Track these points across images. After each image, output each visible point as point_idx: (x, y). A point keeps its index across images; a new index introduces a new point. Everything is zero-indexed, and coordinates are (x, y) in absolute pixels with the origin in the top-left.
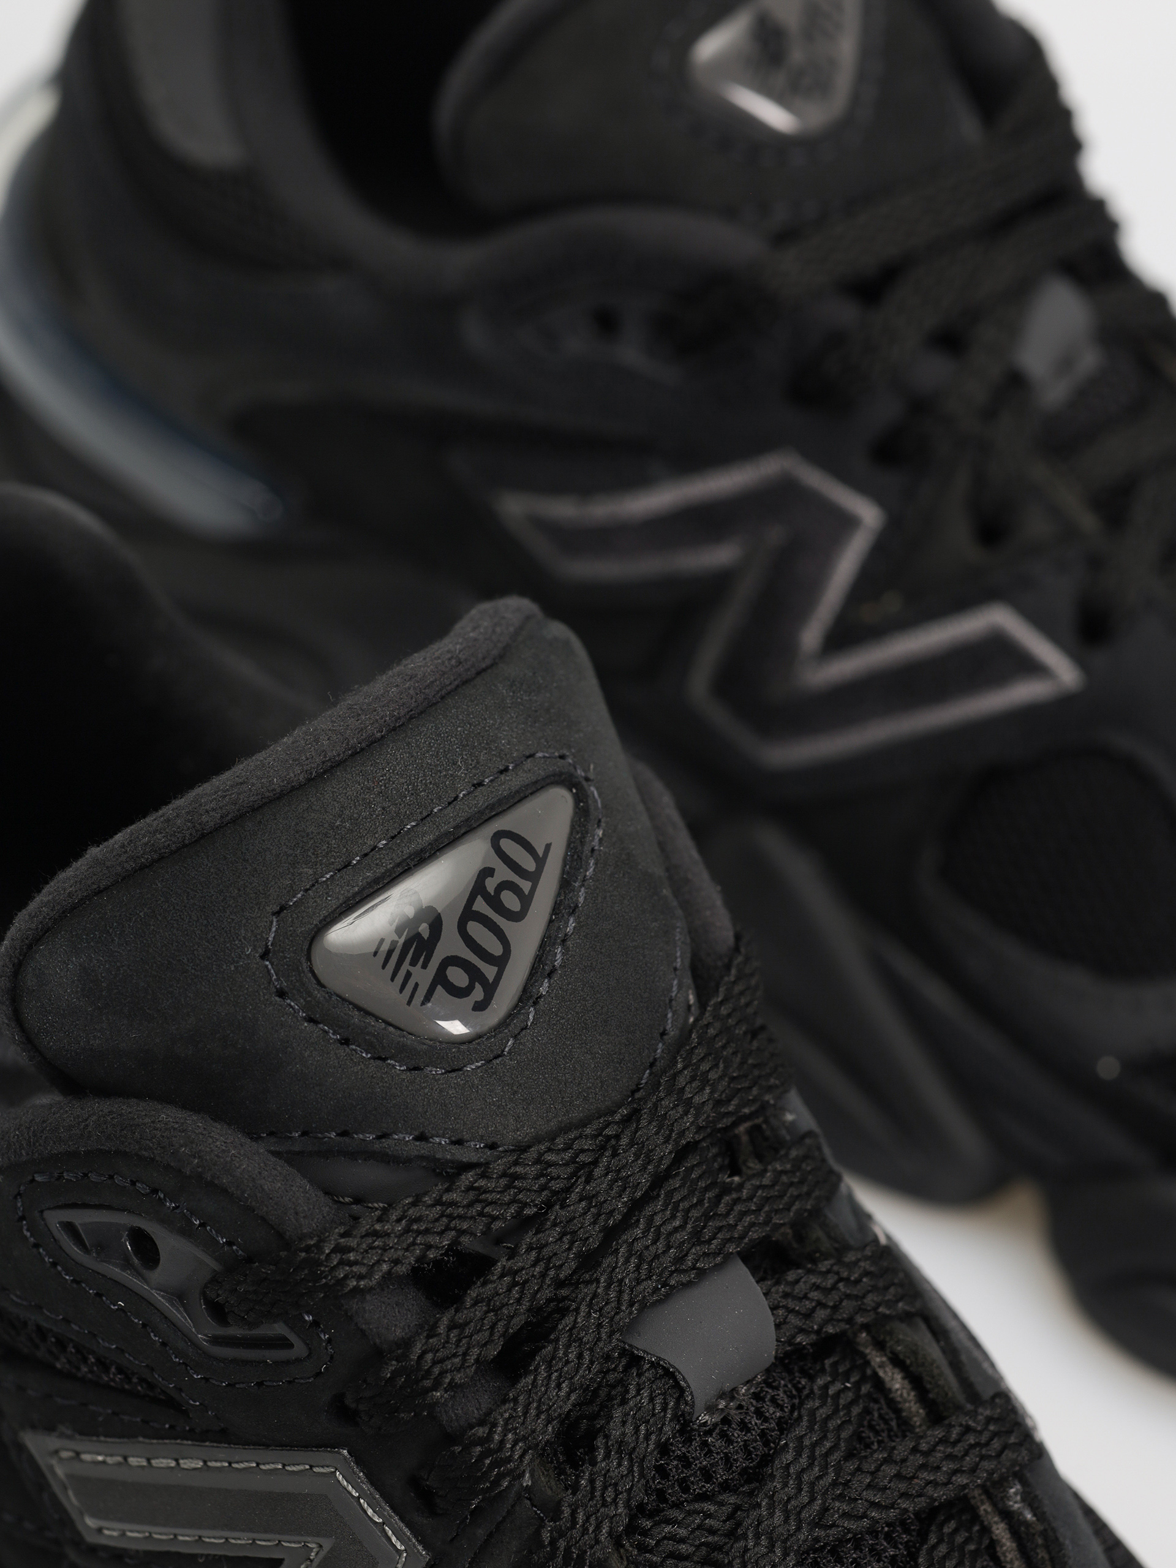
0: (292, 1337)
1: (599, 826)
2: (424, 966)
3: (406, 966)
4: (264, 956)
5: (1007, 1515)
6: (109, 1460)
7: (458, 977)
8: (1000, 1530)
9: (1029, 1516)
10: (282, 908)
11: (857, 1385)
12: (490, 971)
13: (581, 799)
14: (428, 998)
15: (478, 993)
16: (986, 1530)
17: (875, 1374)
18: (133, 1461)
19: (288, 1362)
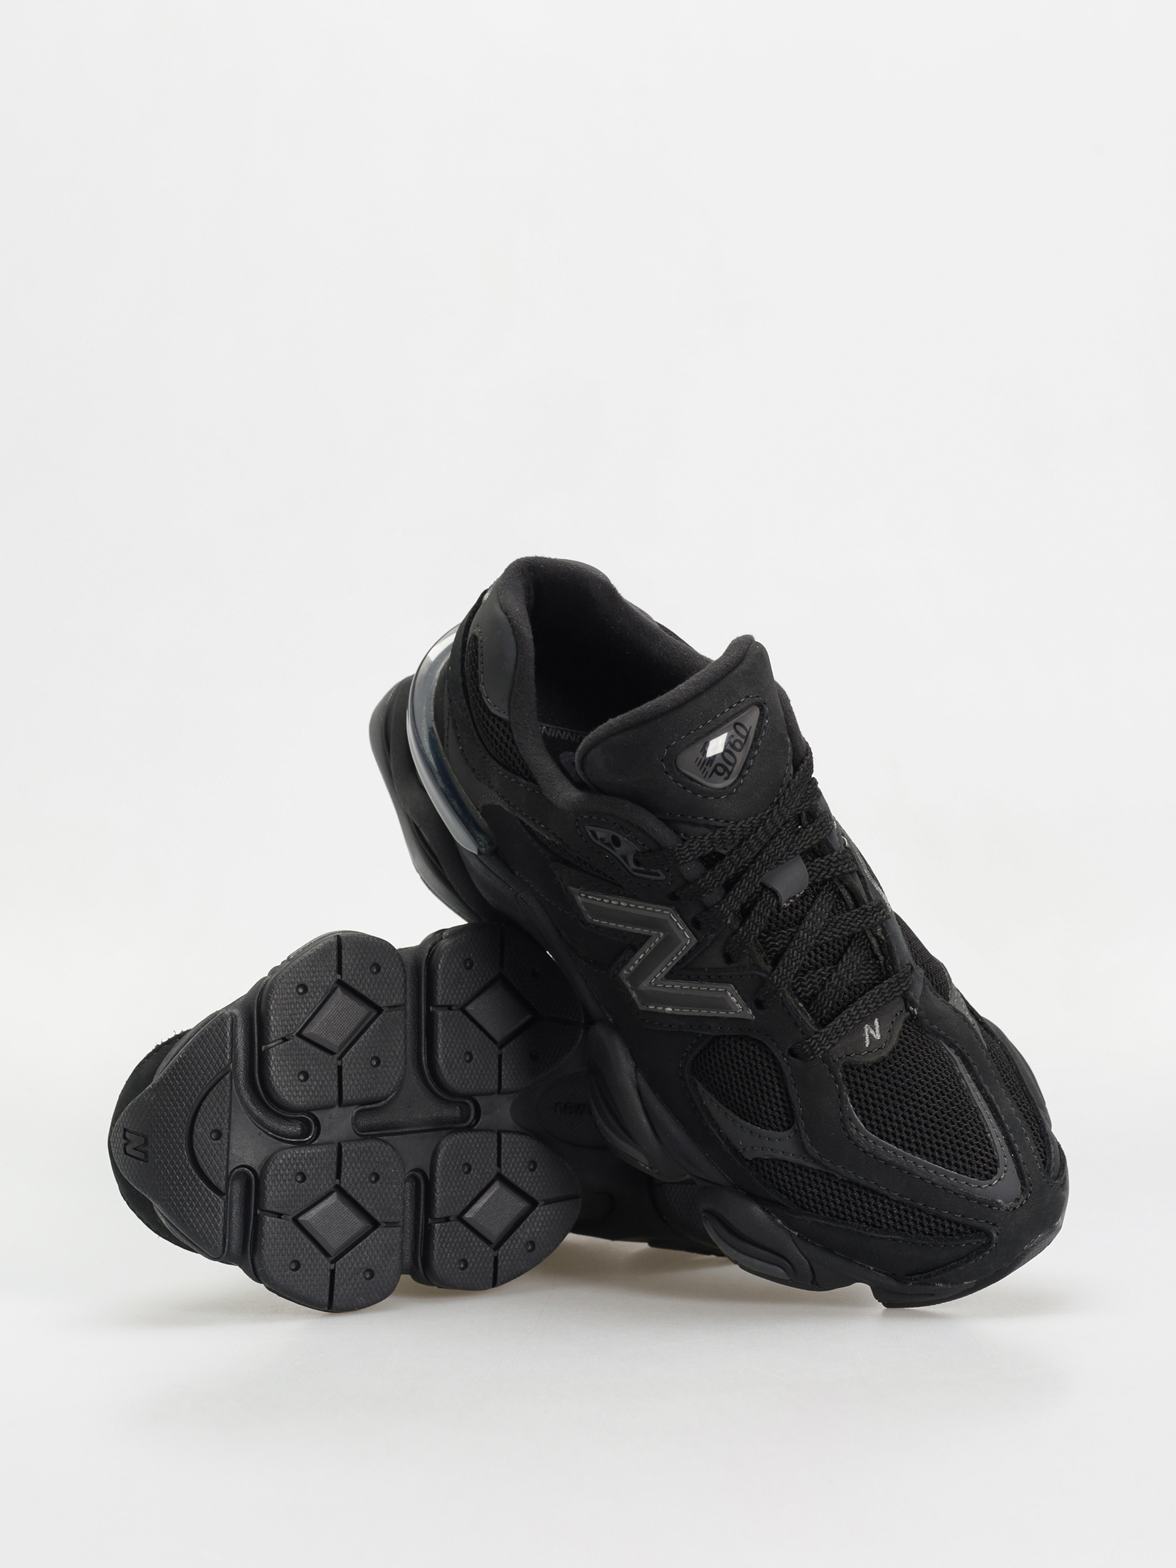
0: (660, 873)
1: (767, 719)
2: (710, 766)
3: (705, 766)
4: (662, 761)
5: (877, 937)
6: (597, 899)
7: (720, 770)
8: (874, 941)
9: (883, 938)
10: (668, 746)
11: (834, 894)
12: (730, 768)
13: (762, 710)
14: (710, 776)
15: (726, 775)
16: (869, 941)
17: (839, 890)
18: (605, 901)
19: (659, 881)
